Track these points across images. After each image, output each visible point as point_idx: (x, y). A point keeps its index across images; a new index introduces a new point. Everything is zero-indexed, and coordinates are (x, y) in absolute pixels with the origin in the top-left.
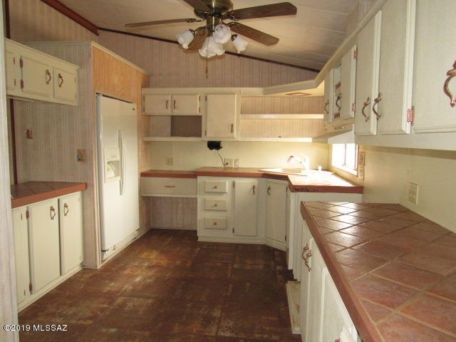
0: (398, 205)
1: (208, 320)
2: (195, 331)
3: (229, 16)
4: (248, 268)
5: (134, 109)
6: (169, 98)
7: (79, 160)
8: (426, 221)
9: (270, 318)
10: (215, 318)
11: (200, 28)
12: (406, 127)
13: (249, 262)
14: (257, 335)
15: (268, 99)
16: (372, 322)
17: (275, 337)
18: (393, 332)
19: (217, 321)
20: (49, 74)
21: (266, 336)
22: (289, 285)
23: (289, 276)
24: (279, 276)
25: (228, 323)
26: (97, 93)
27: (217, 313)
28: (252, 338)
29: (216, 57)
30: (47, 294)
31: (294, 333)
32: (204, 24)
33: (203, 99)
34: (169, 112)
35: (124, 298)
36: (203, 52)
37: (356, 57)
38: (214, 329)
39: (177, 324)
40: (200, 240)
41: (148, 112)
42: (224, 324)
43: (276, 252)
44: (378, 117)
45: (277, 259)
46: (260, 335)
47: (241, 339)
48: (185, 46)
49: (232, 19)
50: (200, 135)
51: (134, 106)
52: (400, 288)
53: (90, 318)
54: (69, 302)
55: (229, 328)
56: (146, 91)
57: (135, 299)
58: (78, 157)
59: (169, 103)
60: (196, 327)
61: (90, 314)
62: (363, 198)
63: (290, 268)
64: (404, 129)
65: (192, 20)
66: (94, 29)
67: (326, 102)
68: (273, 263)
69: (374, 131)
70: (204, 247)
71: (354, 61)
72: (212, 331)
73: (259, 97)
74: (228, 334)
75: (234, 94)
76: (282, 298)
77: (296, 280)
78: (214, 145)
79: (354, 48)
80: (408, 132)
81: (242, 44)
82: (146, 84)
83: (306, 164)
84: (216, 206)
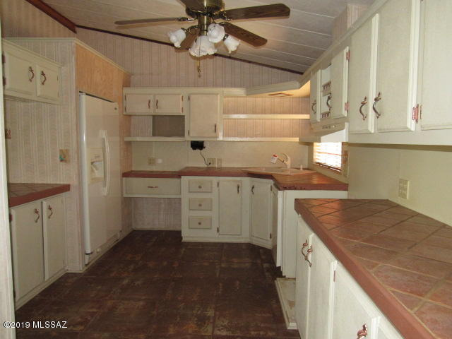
0: (388, 200)
1: (202, 320)
2: (190, 331)
3: (221, 16)
4: (236, 266)
5: (116, 109)
6: (151, 97)
7: (62, 161)
8: (418, 215)
9: (263, 315)
10: (209, 317)
11: (192, 28)
12: (411, 125)
13: (235, 260)
14: (252, 333)
15: (250, 100)
16: (409, 310)
17: (270, 334)
18: (432, 319)
19: (211, 321)
20: (32, 71)
21: (262, 333)
22: (279, 282)
23: (277, 272)
24: (267, 274)
25: (223, 322)
26: (80, 92)
27: (211, 313)
28: (248, 336)
29: (207, 56)
30: (30, 301)
31: (289, 328)
32: (196, 23)
33: (186, 99)
34: (152, 111)
35: (113, 301)
36: (194, 52)
37: (348, 58)
38: (210, 328)
39: (172, 326)
40: (184, 240)
41: (129, 111)
42: (219, 323)
43: (261, 250)
44: (378, 115)
45: (263, 257)
46: (256, 333)
47: (237, 337)
48: (177, 45)
49: (224, 19)
50: (183, 135)
51: (116, 105)
52: (420, 277)
53: (81, 324)
54: (56, 308)
55: (225, 327)
56: (126, 90)
57: (126, 302)
58: (60, 157)
59: (152, 104)
60: (191, 327)
61: (79, 320)
62: (349, 194)
63: (278, 265)
64: (409, 126)
65: (184, 19)
66: (72, 26)
67: (312, 102)
68: (259, 261)
69: (372, 129)
70: (189, 247)
71: (346, 63)
72: (208, 330)
73: (240, 97)
74: (224, 333)
75: (217, 94)
76: (273, 295)
77: (284, 277)
78: (197, 145)
79: (347, 50)
80: (413, 129)
81: (233, 44)
82: (127, 83)
83: (288, 163)
84: (200, 205)
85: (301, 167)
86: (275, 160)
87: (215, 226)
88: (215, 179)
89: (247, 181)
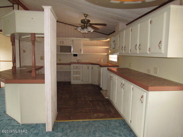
4: (89, 89)
6: (61, 40)
9: (99, 96)
12: (148, 52)
13: (88, 87)
15: (91, 42)
19: (87, 98)
21: (100, 99)
22: (101, 91)
23: (101, 89)
24: (98, 90)
31: (106, 98)
33: (72, 41)
34: (61, 45)
37: (119, 37)
40: (72, 83)
44: (125, 50)
47: (94, 100)
50: (71, 52)
58: (41, 58)
59: (61, 42)
60: (83, 99)
63: (101, 87)
67: (111, 45)
74: (91, 99)
75: (81, 40)
77: (103, 90)
78: (75, 55)
79: (119, 35)
80: (130, 53)
83: (102, 61)
84: (77, 73)
85: (106, 62)
86: (98, 60)
87: (81, 79)
88: (81, 65)
89: (90, 66)
